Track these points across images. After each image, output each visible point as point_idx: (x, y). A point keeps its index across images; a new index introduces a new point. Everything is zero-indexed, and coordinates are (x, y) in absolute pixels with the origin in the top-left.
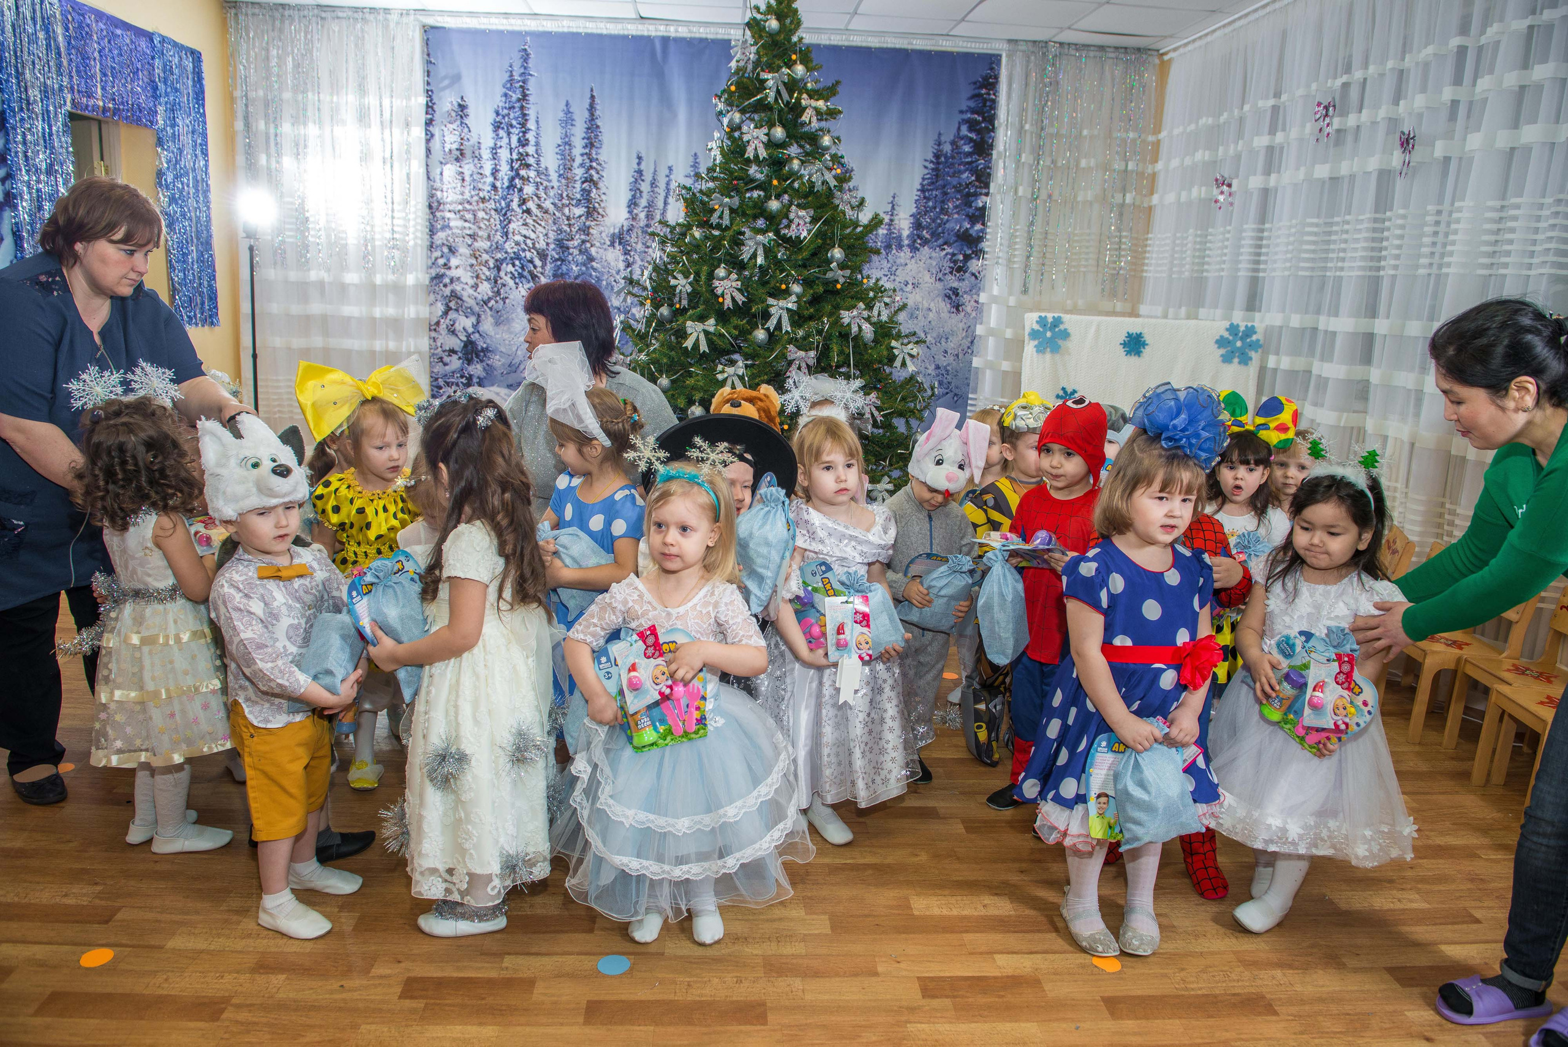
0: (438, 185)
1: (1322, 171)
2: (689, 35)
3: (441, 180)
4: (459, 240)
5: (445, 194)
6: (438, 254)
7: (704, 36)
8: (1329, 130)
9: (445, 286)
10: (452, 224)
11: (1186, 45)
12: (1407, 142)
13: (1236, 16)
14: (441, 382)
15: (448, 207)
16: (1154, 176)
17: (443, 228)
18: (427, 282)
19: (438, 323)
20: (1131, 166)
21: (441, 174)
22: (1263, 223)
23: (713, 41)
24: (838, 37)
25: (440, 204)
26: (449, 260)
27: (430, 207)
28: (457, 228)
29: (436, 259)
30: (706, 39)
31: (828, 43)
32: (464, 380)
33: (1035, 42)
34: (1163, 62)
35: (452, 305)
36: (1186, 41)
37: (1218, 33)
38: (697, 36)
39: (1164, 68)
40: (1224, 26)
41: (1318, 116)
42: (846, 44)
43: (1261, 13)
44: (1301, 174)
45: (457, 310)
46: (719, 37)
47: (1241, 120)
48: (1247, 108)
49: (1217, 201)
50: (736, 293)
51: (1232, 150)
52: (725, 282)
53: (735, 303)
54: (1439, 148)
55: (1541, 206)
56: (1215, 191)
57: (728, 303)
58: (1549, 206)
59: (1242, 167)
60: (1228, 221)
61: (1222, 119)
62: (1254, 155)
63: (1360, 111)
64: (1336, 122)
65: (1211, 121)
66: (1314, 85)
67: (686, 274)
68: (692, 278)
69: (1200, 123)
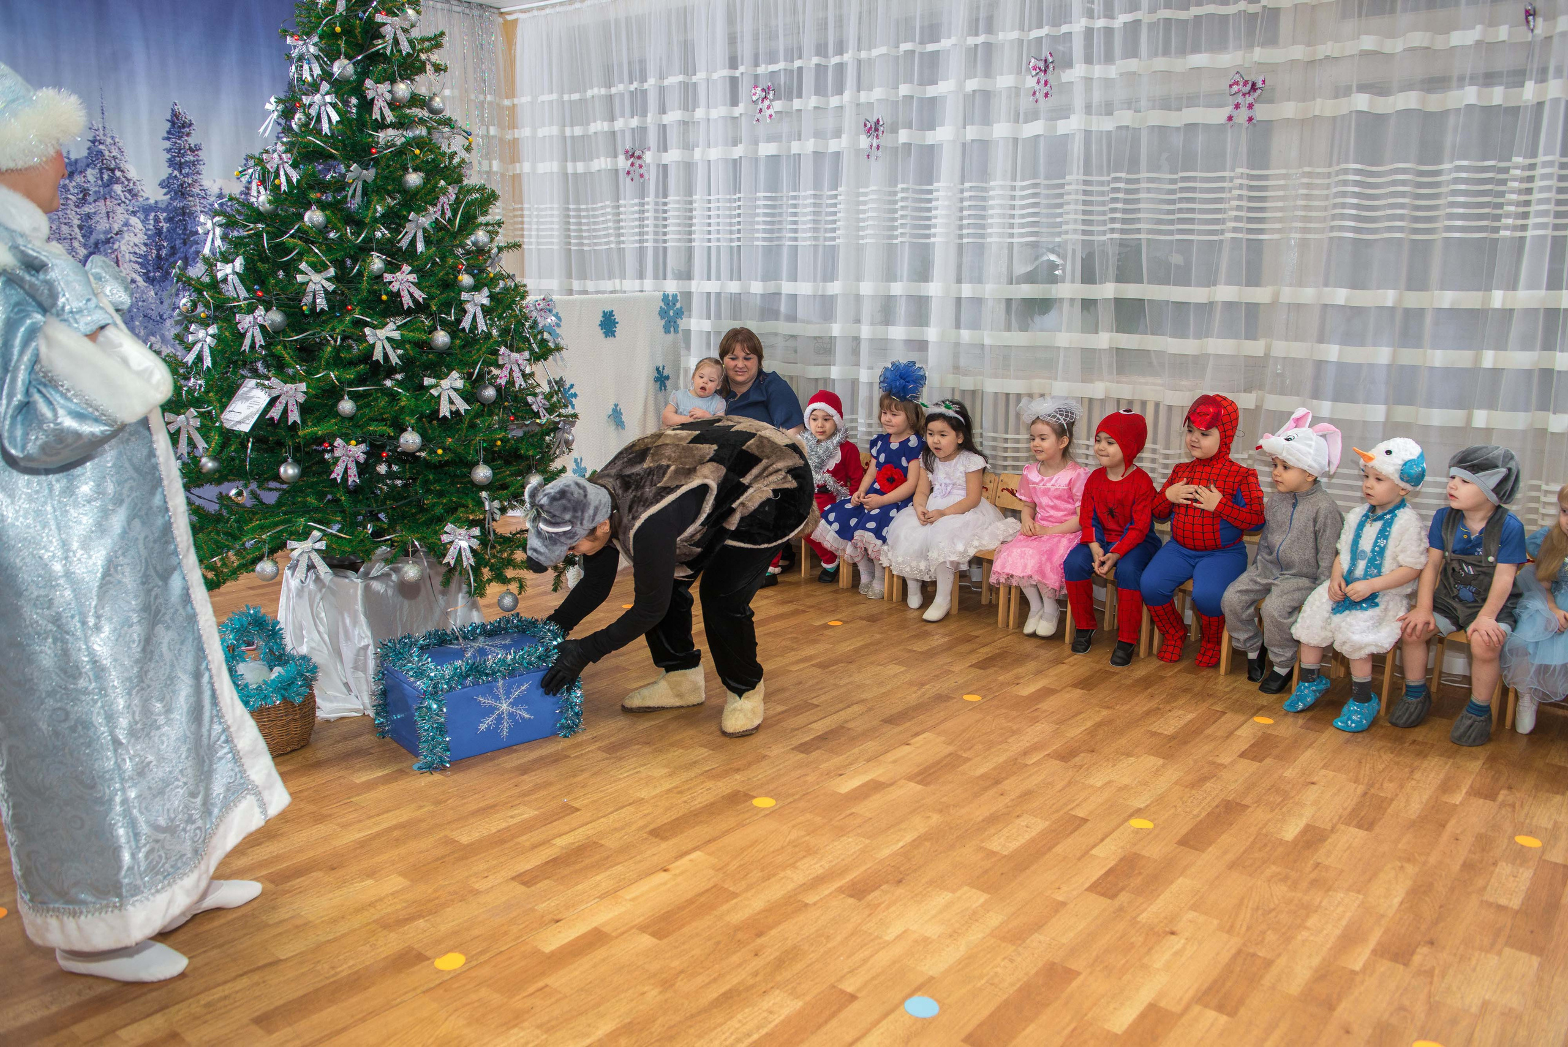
1: (767, 149)
8: (769, 112)
11: (538, 8)
12: (874, 129)
16: (515, 143)
20: (493, 131)
22: (691, 195)
34: (506, 21)
36: (543, 3)
39: (510, 28)
41: (754, 98)
44: (740, 151)
47: (639, 95)
48: (651, 82)
49: (628, 173)
50: (413, 289)
51: (635, 122)
52: (398, 274)
53: (415, 300)
54: (903, 136)
55: (1013, 188)
56: (623, 163)
57: (407, 302)
58: (1023, 188)
59: (652, 139)
60: (642, 193)
61: (614, 90)
62: (663, 129)
63: (800, 96)
64: (778, 105)
65: (603, 91)
66: (742, 69)
67: (318, 268)
68: (332, 272)
69: (589, 93)
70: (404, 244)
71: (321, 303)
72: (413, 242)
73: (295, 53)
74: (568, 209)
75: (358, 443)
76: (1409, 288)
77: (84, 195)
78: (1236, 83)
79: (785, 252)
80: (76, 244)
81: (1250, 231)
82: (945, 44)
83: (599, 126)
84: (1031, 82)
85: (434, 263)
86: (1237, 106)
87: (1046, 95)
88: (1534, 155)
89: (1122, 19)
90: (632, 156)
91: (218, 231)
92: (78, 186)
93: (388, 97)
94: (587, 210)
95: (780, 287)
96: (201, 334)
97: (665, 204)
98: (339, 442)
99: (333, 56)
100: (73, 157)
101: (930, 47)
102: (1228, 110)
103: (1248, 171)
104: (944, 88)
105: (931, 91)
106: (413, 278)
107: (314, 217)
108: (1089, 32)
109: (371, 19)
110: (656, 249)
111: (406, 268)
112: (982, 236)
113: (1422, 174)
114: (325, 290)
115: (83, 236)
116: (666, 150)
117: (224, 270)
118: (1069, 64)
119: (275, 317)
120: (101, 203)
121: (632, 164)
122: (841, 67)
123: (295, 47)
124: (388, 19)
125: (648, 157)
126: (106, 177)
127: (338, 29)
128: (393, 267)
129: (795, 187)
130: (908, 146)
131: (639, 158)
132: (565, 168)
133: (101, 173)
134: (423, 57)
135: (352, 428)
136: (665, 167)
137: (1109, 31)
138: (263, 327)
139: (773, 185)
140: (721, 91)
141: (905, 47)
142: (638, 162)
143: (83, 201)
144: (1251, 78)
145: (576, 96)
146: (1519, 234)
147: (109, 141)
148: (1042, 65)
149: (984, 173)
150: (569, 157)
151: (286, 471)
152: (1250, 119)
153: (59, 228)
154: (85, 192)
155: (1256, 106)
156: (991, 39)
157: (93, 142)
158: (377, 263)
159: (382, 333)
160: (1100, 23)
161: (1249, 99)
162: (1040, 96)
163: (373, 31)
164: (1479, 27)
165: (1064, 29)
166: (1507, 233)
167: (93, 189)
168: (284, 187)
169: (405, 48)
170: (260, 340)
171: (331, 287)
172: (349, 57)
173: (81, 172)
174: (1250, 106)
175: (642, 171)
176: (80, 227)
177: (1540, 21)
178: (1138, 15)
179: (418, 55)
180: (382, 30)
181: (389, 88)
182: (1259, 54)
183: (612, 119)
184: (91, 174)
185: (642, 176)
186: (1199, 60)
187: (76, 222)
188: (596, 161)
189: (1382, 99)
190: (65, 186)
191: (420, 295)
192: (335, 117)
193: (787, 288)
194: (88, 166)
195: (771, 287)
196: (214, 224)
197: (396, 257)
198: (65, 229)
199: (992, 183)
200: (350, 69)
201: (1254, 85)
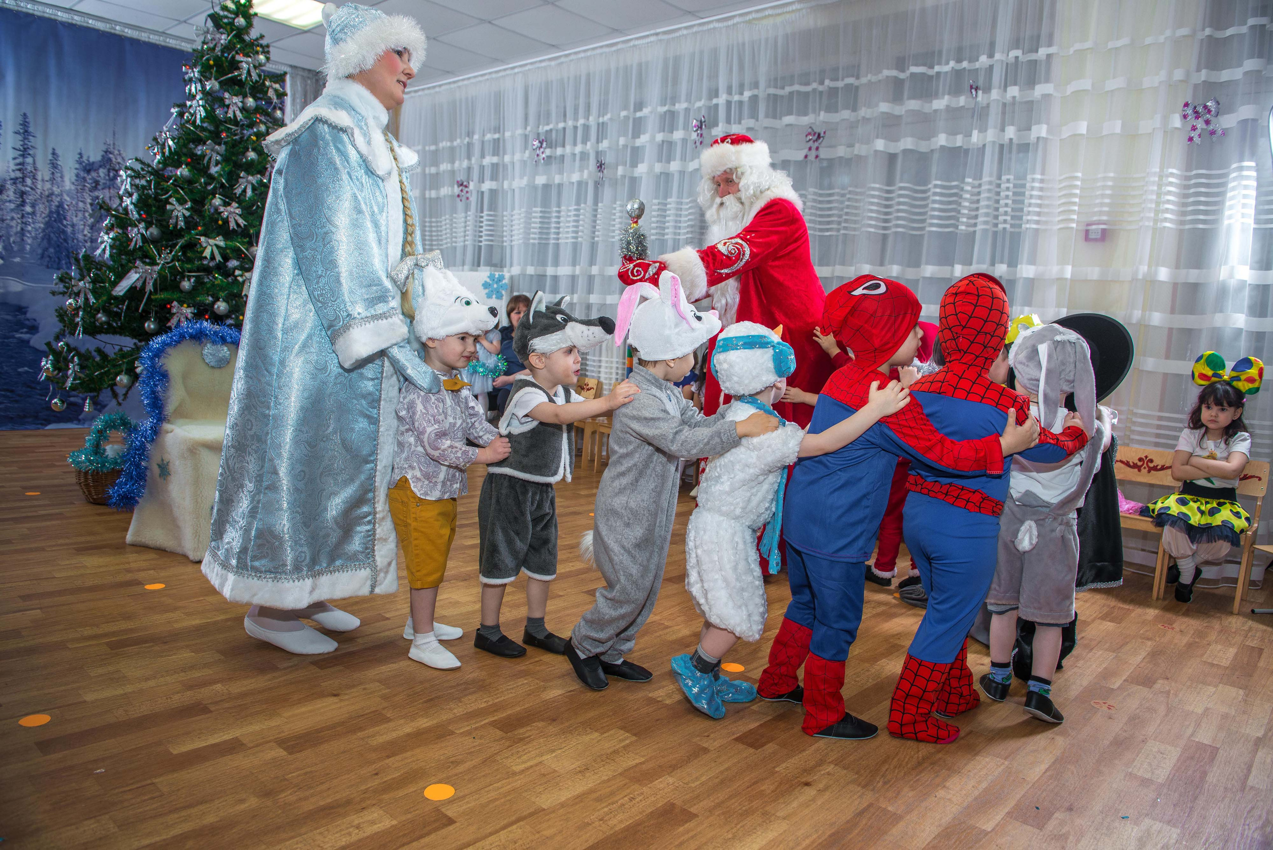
1: (541, 180)
2: (16, 8)
7: (31, 12)
8: (544, 156)
11: (416, 91)
12: (600, 166)
13: (461, 78)
22: (495, 211)
23: (41, 18)
24: (157, 37)
30: (33, 15)
31: (147, 40)
33: (309, 71)
37: (443, 88)
38: (24, 10)
40: (450, 83)
42: (163, 44)
43: (480, 79)
44: (525, 181)
46: (46, 15)
47: (469, 146)
48: (476, 137)
49: (458, 196)
50: (238, 218)
51: (465, 164)
52: (229, 208)
53: (238, 225)
54: (620, 170)
55: (681, 203)
56: (457, 190)
57: (232, 225)
58: (687, 204)
59: (475, 175)
60: (467, 209)
61: (455, 143)
62: (482, 168)
63: (564, 146)
64: (548, 152)
65: (449, 144)
66: (529, 128)
67: (182, 202)
68: (189, 205)
69: (441, 145)
70: (238, 191)
71: (182, 224)
72: (244, 191)
73: (187, 77)
74: (425, 222)
75: (189, 306)
76: (909, 266)
77: (96, 185)
78: (809, 134)
79: (551, 247)
80: (87, 214)
81: (821, 230)
82: (646, 111)
83: (444, 167)
84: (694, 136)
85: (258, 206)
86: (810, 149)
87: (701, 143)
88: (981, 179)
89: (747, 94)
90: (462, 185)
91: (129, 179)
92: (93, 178)
93: (240, 105)
94: (437, 222)
95: (545, 271)
96: (106, 238)
97: (482, 217)
98: (175, 303)
99: (208, 79)
100: (92, 160)
101: (638, 114)
102: (805, 152)
103: (816, 190)
104: (643, 139)
105: (639, 142)
106: (237, 211)
107: (183, 171)
108: (729, 103)
109: (233, 57)
110: (474, 246)
111: (235, 205)
112: (664, 235)
113: (916, 191)
114: (184, 215)
115: (93, 210)
116: (483, 182)
117: (127, 201)
118: (716, 124)
119: (154, 231)
120: (106, 191)
121: (462, 191)
122: (586, 128)
123: (187, 73)
124: (245, 59)
125: (472, 186)
126: (111, 174)
127: (212, 62)
128: (226, 204)
129: (559, 206)
130: (624, 177)
131: (466, 187)
132: (424, 195)
133: (109, 171)
134: (267, 83)
135: (187, 298)
136: (482, 193)
137: (741, 103)
138: (143, 235)
139: (546, 203)
140: (519, 143)
141: (624, 113)
142: (465, 190)
143: (95, 188)
144: (817, 130)
145: (433, 148)
146: (972, 229)
147: (116, 152)
148: (699, 124)
149: (667, 195)
150: (428, 187)
151: (149, 326)
152: (817, 157)
153: (77, 204)
154: (97, 183)
155: (820, 149)
156: (672, 108)
157: (106, 152)
158: (217, 201)
159: (211, 241)
160: (736, 98)
161: (816, 144)
162: (698, 144)
163: (235, 65)
164: (946, 97)
165: (715, 101)
166: (963, 228)
167: (102, 181)
168: (167, 153)
169: (255, 77)
170: (140, 243)
171: (187, 214)
172: (216, 79)
173: (95, 170)
174: (817, 149)
175: (468, 195)
176: (91, 205)
177: (980, 92)
178: (755, 92)
179: (264, 84)
180: (240, 65)
181: (241, 99)
182: (823, 116)
183: (453, 162)
184: (102, 172)
185: (468, 198)
186: (788, 119)
187: (89, 201)
188: (442, 189)
189: (893, 144)
190: (84, 179)
191: (241, 222)
192: (203, 114)
193: (550, 271)
194: (101, 166)
195: (540, 270)
196: (127, 176)
197: (229, 197)
198: (81, 205)
199: (669, 200)
200: (217, 86)
201: (819, 135)
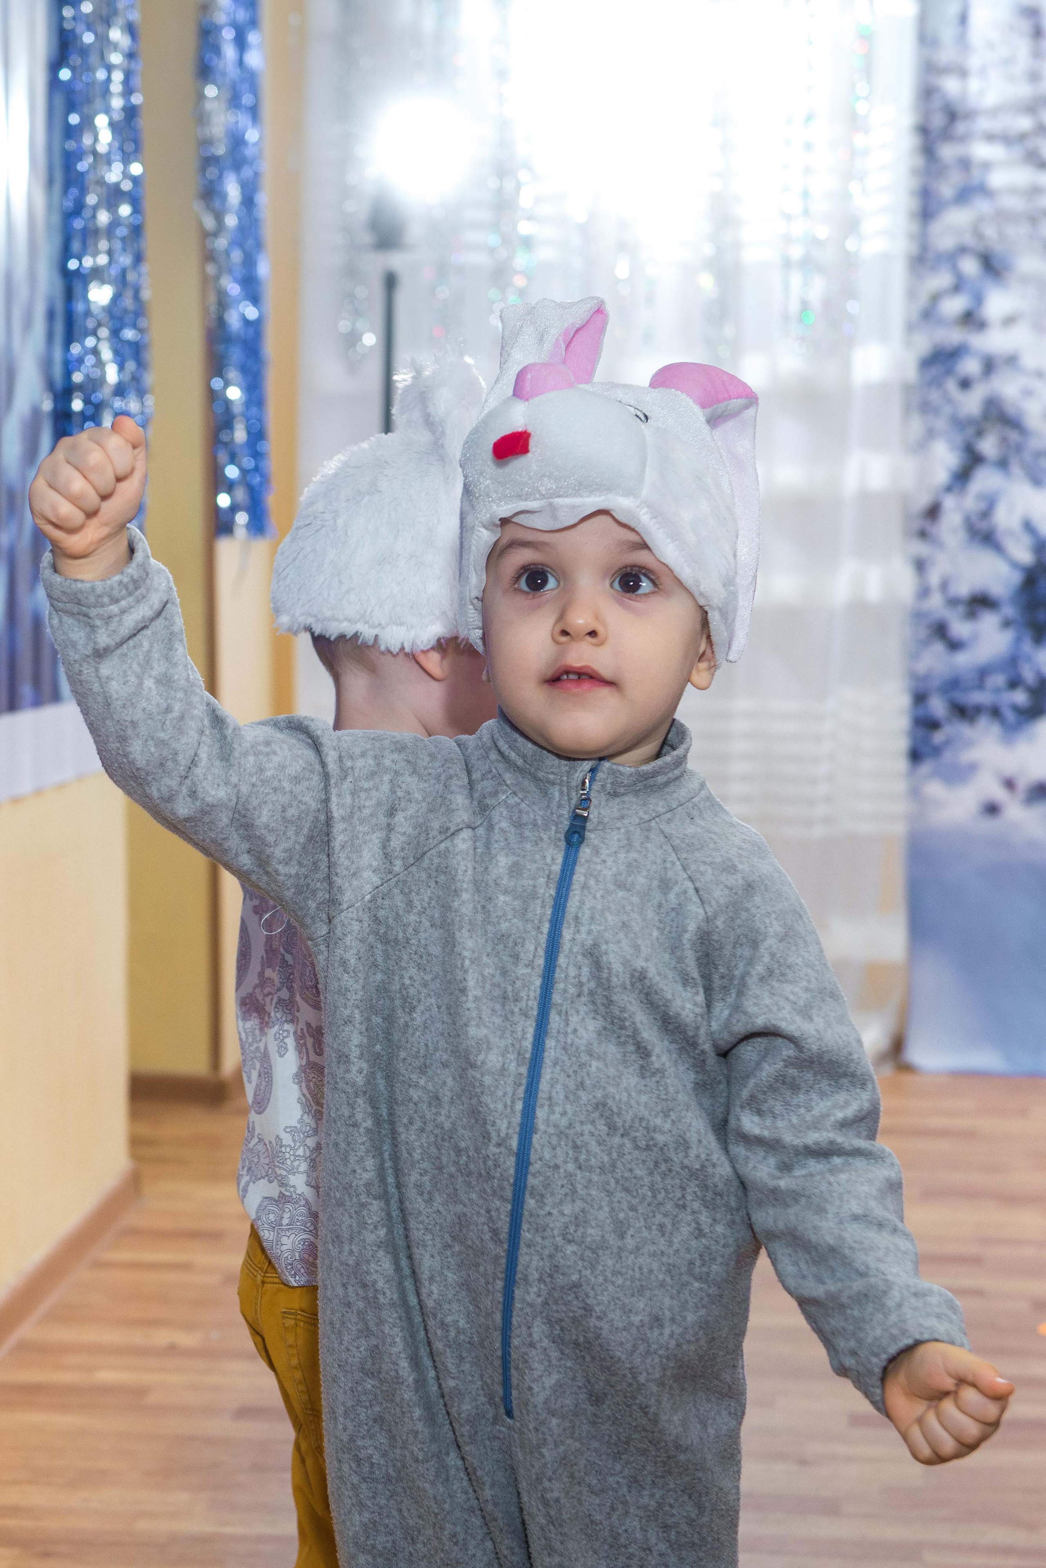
0: (946, 55)
3: (962, 40)
4: (1017, 232)
5: (974, 85)
6: (942, 280)
9: (965, 384)
10: (998, 179)
14: (938, 707)
15: (983, 124)
17: (964, 195)
18: (911, 372)
19: (933, 512)
21: (963, 19)
25: (952, 115)
26: (979, 299)
27: (923, 130)
28: (1013, 191)
29: (935, 298)
32: (1020, 697)
35: (988, 446)
45: (1003, 464)
